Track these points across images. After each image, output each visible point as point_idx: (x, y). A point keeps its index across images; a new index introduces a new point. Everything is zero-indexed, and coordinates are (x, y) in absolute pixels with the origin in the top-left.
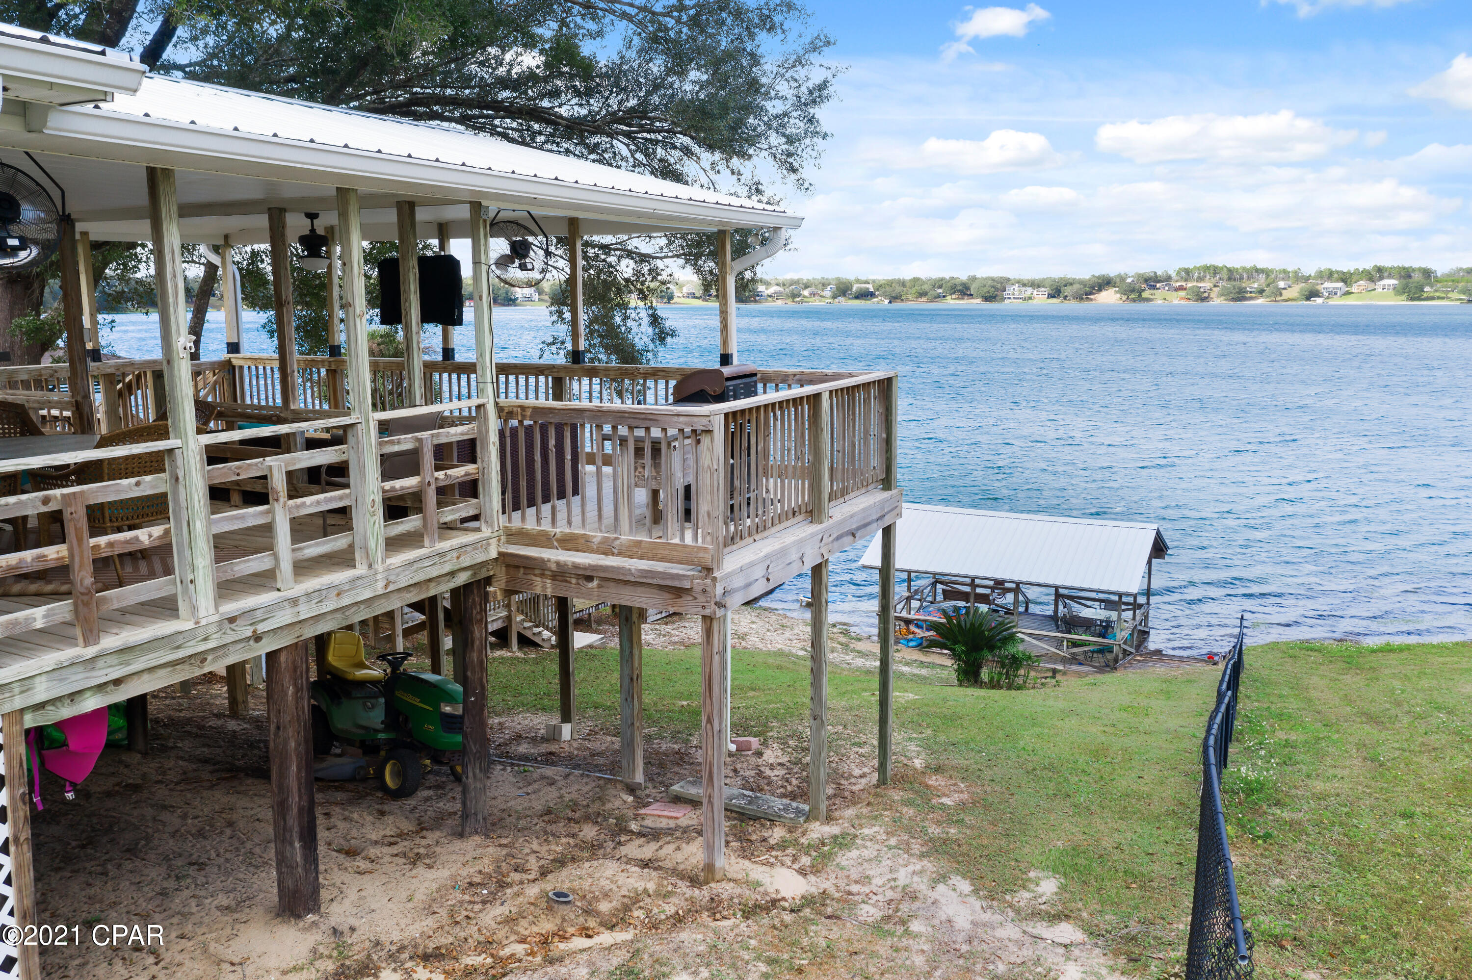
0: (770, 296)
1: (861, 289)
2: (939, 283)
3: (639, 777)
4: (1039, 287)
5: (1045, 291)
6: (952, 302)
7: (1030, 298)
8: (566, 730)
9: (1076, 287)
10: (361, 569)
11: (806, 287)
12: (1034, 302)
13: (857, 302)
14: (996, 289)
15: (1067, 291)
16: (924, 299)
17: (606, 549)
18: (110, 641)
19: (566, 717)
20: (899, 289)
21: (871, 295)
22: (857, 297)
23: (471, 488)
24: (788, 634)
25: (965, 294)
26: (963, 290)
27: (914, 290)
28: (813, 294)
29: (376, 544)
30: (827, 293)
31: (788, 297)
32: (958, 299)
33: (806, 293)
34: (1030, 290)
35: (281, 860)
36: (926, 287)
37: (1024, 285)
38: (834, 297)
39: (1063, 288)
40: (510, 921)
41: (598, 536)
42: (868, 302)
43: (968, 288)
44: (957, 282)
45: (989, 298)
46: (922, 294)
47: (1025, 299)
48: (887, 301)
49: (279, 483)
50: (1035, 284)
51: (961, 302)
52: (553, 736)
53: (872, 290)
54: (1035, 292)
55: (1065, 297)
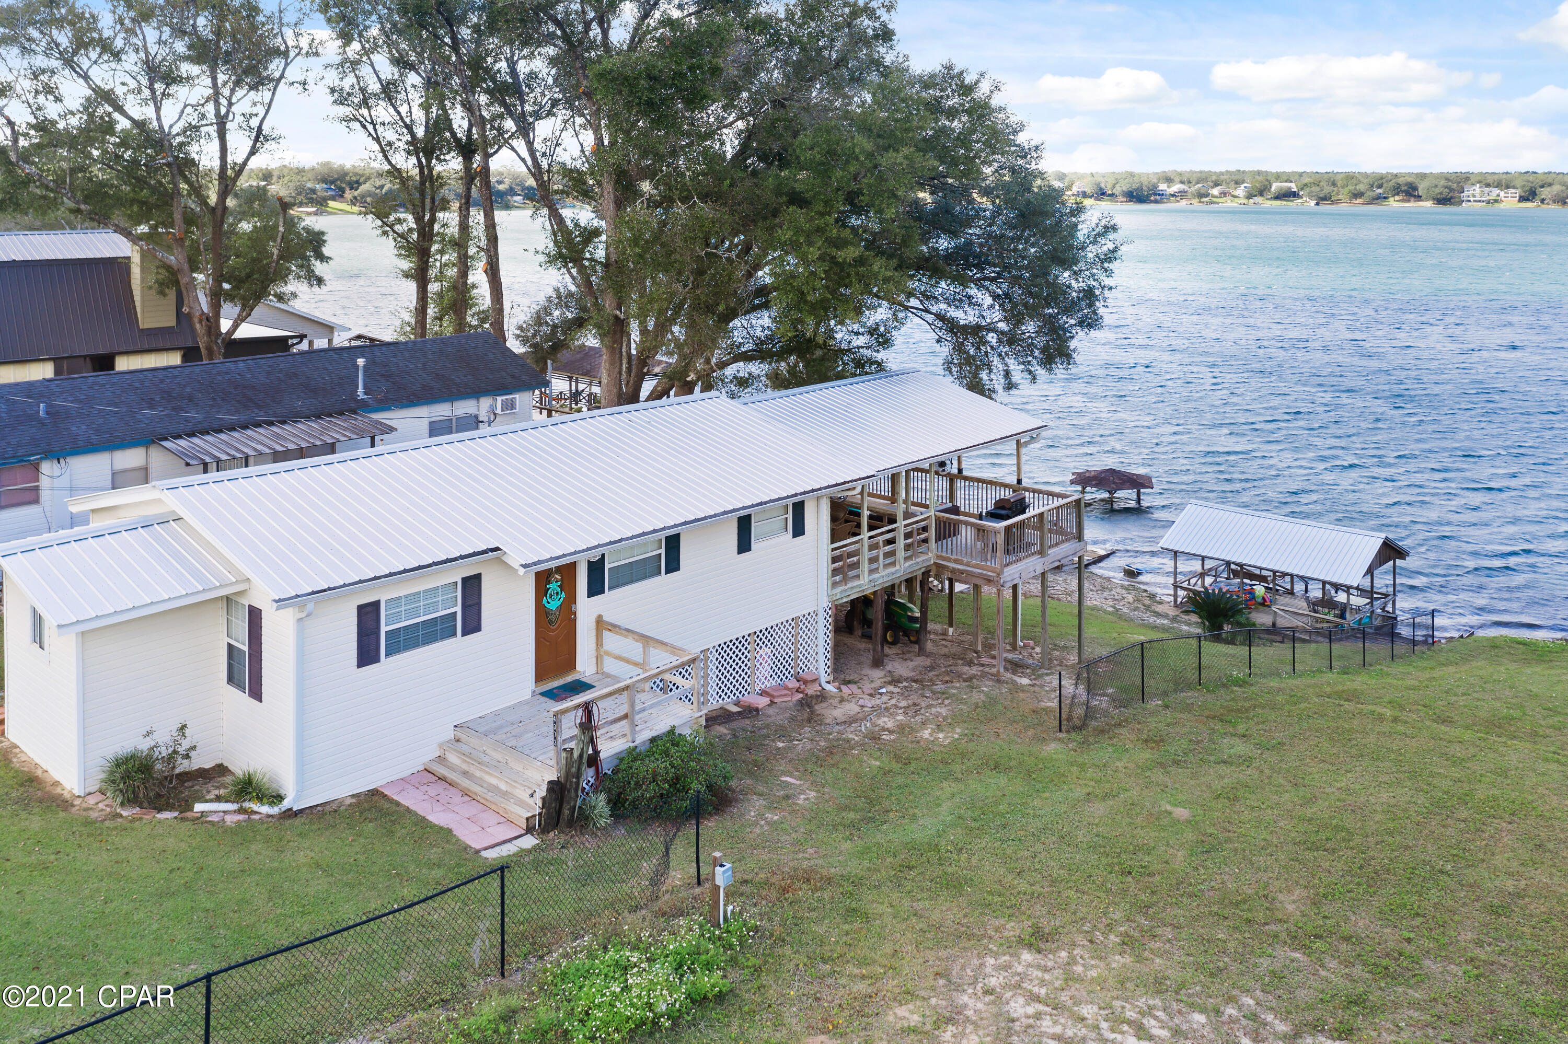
0: (1173, 195)
1: (1281, 188)
2: (1379, 181)
3: (980, 648)
4: (1508, 187)
5: (1515, 193)
6: (1396, 204)
7: (1496, 201)
8: (951, 630)
9: (1556, 188)
10: (898, 567)
11: (1216, 184)
12: (1502, 206)
13: (1278, 203)
14: (1451, 190)
15: (1545, 193)
16: (1359, 201)
17: (968, 565)
18: (850, 585)
19: (951, 625)
20: (1328, 189)
21: (1295, 195)
22: (1277, 198)
23: (925, 541)
24: (1106, 594)
25: (1411, 195)
26: (1409, 190)
27: (1346, 190)
28: (1224, 194)
29: (902, 560)
30: (1240, 192)
31: (1194, 196)
32: (1402, 201)
33: (1215, 191)
34: (1495, 191)
35: (874, 650)
36: (1361, 187)
37: (1488, 185)
38: (1250, 196)
39: (1538, 190)
40: (937, 676)
41: (965, 560)
42: (1290, 203)
43: (1415, 189)
44: (1401, 180)
45: (1442, 201)
46: (1357, 195)
47: (1488, 202)
48: (1313, 203)
49: (881, 544)
50: (1503, 182)
51: (1407, 205)
52: (945, 633)
53: (1295, 189)
54: (1502, 194)
55: (1543, 201)
